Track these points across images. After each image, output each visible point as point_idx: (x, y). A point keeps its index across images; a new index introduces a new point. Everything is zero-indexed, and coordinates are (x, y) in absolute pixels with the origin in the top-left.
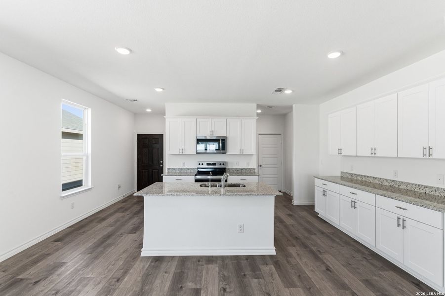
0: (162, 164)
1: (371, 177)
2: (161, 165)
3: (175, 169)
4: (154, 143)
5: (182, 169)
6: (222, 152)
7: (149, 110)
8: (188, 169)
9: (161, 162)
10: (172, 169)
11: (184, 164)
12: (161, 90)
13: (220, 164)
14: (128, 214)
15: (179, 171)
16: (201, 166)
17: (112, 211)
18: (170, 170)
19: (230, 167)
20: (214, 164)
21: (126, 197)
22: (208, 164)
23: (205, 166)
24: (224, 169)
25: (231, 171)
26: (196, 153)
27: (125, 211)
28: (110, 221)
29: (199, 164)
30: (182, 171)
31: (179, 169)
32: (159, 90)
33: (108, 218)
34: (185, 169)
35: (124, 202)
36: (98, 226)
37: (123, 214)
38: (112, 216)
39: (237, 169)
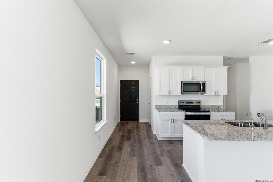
0: (138, 101)
2: (137, 103)
3: (161, 106)
4: (132, 86)
5: (166, 106)
6: (202, 93)
7: (133, 63)
8: (171, 106)
9: (137, 100)
10: (159, 106)
11: (168, 102)
12: (169, 42)
13: (197, 103)
14: (134, 143)
15: (164, 108)
16: (182, 104)
17: (119, 139)
18: (158, 107)
19: (202, 104)
20: (192, 102)
21: (117, 126)
22: (188, 102)
23: (185, 104)
24: (199, 106)
25: (204, 108)
26: (181, 94)
27: (128, 139)
28: (128, 150)
29: (181, 103)
30: (166, 107)
31: (164, 106)
32: (166, 42)
33: (123, 147)
34: (168, 106)
35: (119, 130)
36: (122, 156)
37: (130, 142)
38: (124, 144)
39: (209, 107)
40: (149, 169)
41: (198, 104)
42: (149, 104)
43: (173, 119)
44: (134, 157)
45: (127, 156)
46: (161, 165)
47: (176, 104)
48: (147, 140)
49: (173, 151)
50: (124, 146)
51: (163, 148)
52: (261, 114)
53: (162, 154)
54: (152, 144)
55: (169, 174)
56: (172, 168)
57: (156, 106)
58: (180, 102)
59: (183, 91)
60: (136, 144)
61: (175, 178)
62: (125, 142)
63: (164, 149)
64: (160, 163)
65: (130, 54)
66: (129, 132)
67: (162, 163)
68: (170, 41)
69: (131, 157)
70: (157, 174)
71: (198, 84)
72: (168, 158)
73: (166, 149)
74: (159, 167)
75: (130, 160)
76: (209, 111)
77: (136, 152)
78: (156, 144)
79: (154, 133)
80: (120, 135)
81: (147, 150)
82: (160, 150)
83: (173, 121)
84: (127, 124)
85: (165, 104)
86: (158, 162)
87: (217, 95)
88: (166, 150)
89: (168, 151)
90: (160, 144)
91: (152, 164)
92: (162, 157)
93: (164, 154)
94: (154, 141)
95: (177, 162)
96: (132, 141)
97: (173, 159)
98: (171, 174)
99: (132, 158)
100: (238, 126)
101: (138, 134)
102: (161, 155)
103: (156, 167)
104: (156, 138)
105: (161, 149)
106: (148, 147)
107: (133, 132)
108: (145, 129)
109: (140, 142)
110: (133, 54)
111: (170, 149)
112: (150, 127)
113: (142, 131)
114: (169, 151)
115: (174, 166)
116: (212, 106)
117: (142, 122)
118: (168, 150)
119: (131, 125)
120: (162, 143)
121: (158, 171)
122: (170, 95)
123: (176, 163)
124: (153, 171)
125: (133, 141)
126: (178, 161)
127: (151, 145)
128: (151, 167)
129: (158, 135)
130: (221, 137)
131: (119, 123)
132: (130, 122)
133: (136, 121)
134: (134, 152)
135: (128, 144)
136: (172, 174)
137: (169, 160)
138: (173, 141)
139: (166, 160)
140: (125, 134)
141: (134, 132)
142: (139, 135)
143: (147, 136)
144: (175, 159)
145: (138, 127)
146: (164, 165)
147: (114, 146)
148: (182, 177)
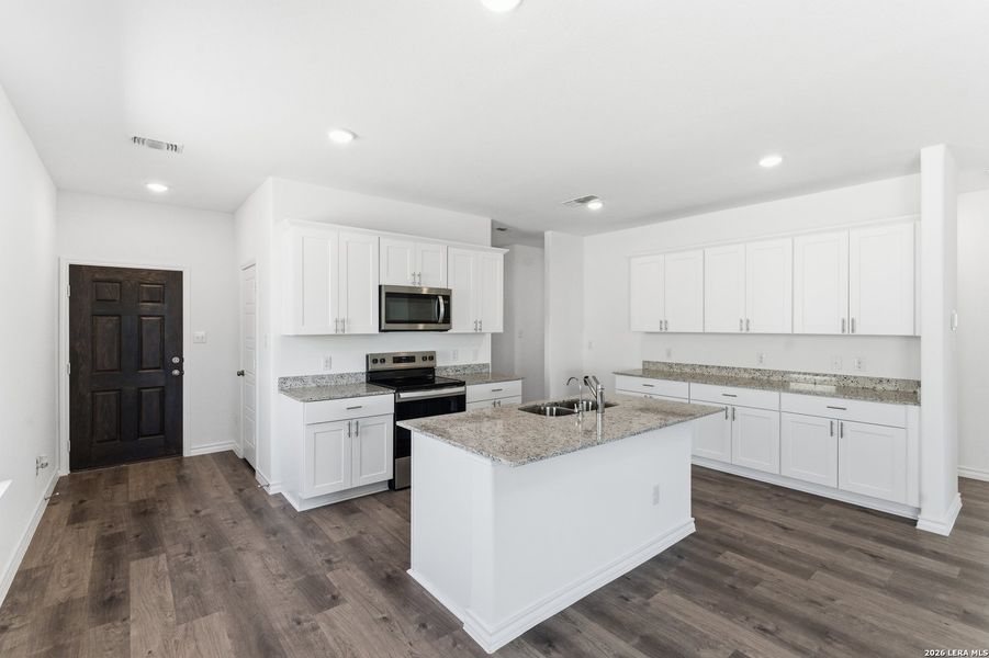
0: (180, 366)
1: (713, 367)
2: (177, 372)
3: (301, 379)
4: (143, 298)
5: (322, 377)
6: (443, 326)
7: (158, 188)
9: (175, 360)
10: (295, 379)
11: (329, 362)
12: (349, 137)
13: (424, 359)
14: (189, 554)
15: (314, 385)
16: (379, 366)
17: (90, 563)
18: (288, 383)
19: (440, 363)
20: (410, 359)
21: (53, 501)
22: (397, 359)
23: (389, 365)
24: (432, 370)
25: (444, 374)
26: (380, 330)
27: (148, 544)
28: (161, 599)
29: (375, 361)
30: (323, 382)
31: (314, 377)
32: (340, 137)
33: (126, 592)
34: (331, 377)
35: (77, 517)
36: (134, 633)
37: (163, 556)
38: (128, 577)
39: (456, 369)
40: (289, 635)
41: (427, 364)
42: (241, 374)
43: (354, 421)
44: (205, 614)
45: (166, 625)
46: (335, 600)
47: (360, 368)
48: (248, 524)
49: (365, 537)
50: (133, 588)
51: (327, 537)
52: (590, 378)
53: (329, 561)
54: (275, 534)
55: (374, 620)
56: (379, 597)
57: (283, 380)
58: (372, 359)
59: (387, 322)
60: (197, 557)
61: (396, 624)
62: (133, 564)
63: (330, 539)
64: (329, 596)
65: (155, 145)
66: (145, 513)
67: (335, 593)
68: (355, 136)
69: (187, 620)
70: (330, 639)
71: (431, 298)
72: (355, 566)
73: (336, 537)
74: (332, 612)
75: (186, 636)
76: (462, 384)
77: (210, 592)
78: (295, 531)
79: (272, 491)
80: (92, 538)
81: (260, 566)
82: (317, 547)
83: (354, 430)
84: (118, 479)
85: (317, 368)
86: (322, 596)
87: (478, 333)
88: (340, 539)
89: (347, 540)
90: (310, 526)
91: (299, 613)
92: (331, 569)
93: (335, 560)
94: (282, 520)
95: (389, 570)
96: (172, 551)
97: (371, 564)
98: (380, 616)
99: (194, 622)
100: (545, 414)
101: (197, 512)
102: (327, 565)
103: (319, 619)
104: (287, 507)
105: (319, 543)
106: (261, 553)
107: (163, 508)
108: (224, 482)
109: (215, 541)
110: (175, 148)
111: (355, 534)
112: (247, 472)
113: (214, 494)
114: (352, 542)
115: (383, 586)
116: (465, 368)
117: (203, 456)
118: (348, 537)
119: (140, 479)
120: (314, 518)
121: (333, 626)
122: (341, 336)
123: (386, 573)
124: (311, 637)
125: (180, 548)
126: (390, 566)
127: (272, 538)
128: (299, 623)
129: (291, 492)
130: (538, 451)
131: (60, 485)
132: (131, 466)
133: (167, 455)
134: (198, 596)
135: (156, 567)
136: (385, 615)
137: (360, 573)
138: (356, 503)
139: (349, 578)
140: (121, 528)
141: (169, 506)
142: (202, 513)
143: (241, 507)
144: (380, 561)
145: (183, 480)
146: (348, 597)
147: (66, 607)
148: (418, 611)
